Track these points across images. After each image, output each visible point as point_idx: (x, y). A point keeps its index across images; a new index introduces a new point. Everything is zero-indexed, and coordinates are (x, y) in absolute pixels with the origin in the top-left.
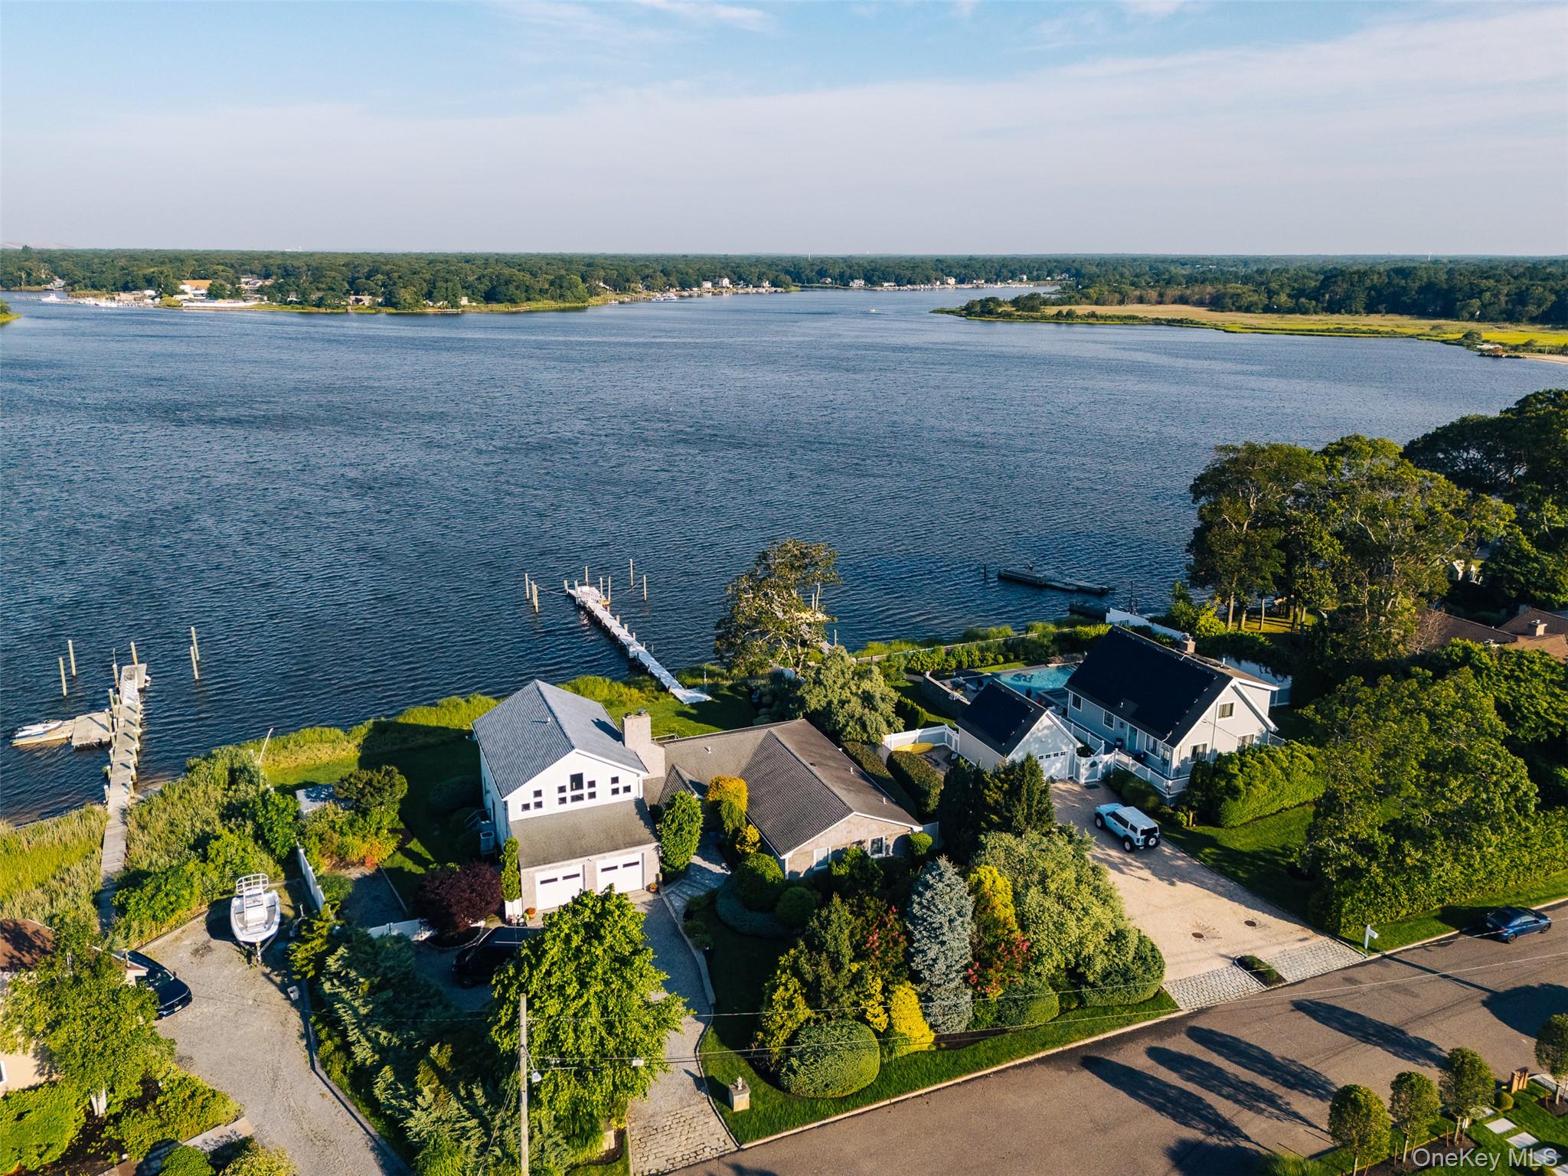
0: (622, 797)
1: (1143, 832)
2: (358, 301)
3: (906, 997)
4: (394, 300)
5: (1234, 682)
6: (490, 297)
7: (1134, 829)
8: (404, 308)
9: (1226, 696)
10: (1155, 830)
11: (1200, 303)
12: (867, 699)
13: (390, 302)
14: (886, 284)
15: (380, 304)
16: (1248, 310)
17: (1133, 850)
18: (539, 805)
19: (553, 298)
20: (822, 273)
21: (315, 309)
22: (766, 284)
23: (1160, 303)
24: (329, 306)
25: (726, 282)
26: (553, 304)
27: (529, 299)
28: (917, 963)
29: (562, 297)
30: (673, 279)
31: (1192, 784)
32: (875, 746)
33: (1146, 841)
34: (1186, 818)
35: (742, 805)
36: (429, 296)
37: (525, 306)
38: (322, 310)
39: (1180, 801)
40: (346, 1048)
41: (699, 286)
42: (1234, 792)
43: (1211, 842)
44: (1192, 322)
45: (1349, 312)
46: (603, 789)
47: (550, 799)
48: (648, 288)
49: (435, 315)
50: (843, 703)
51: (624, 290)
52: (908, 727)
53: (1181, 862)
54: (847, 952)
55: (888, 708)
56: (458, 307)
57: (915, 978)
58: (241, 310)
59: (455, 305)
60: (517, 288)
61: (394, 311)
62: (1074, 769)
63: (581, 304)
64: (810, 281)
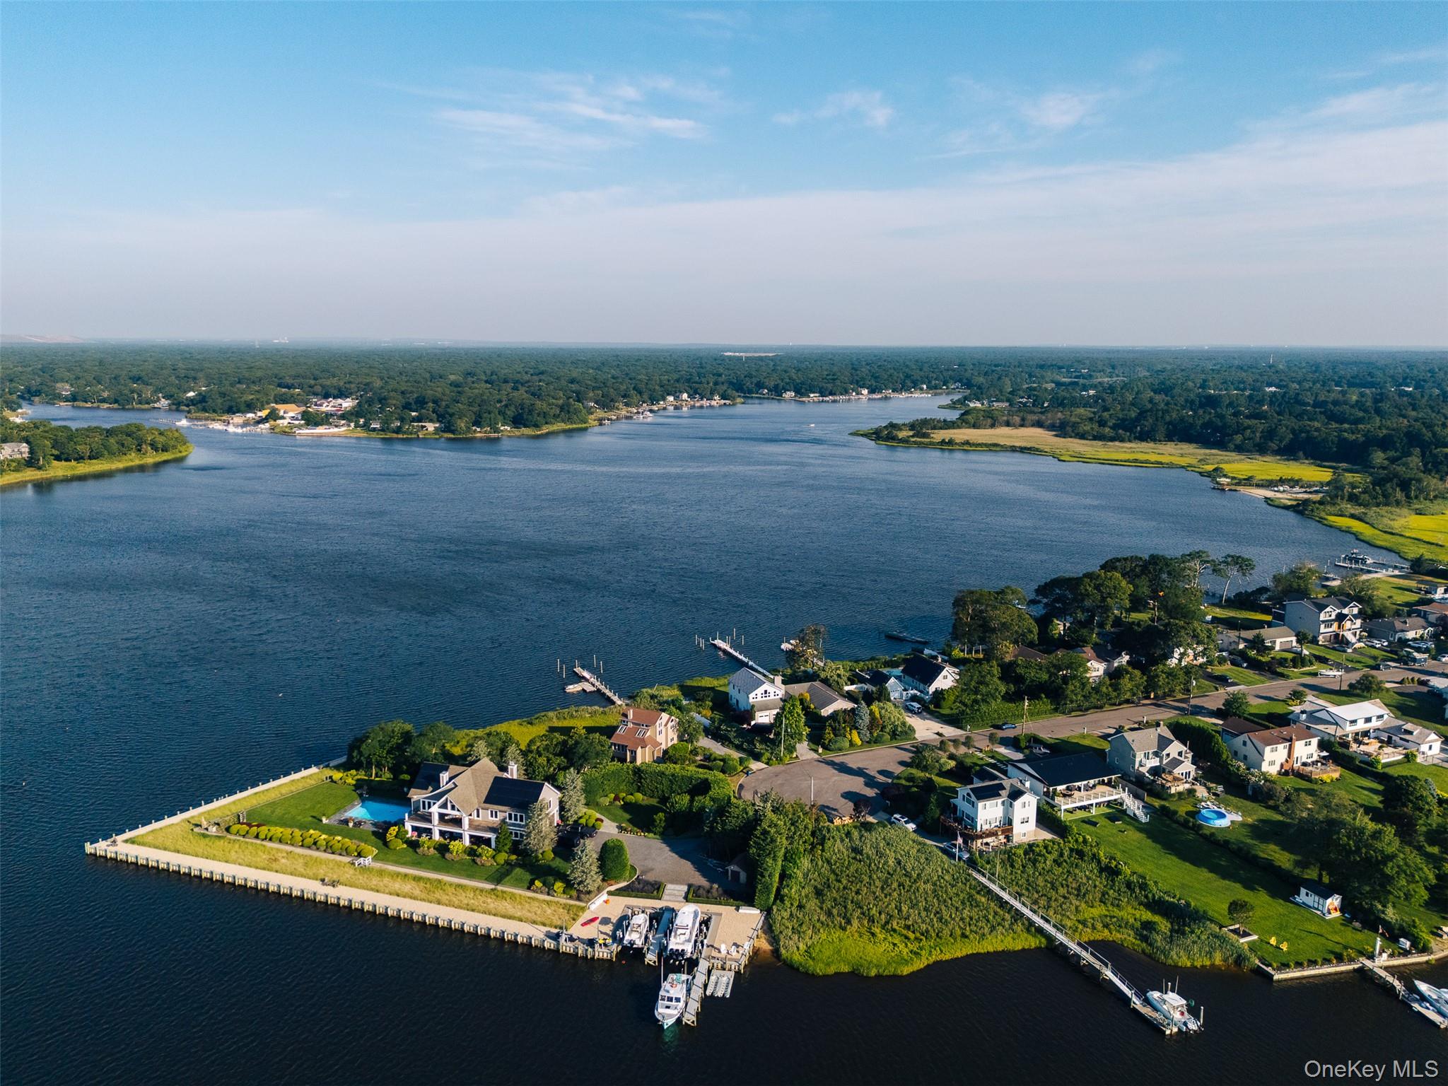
0: (777, 697)
1: (919, 709)
2: (422, 427)
3: (855, 732)
4: (453, 428)
5: (947, 668)
6: (518, 422)
7: (916, 709)
8: (460, 434)
9: (944, 673)
10: (921, 709)
11: (1051, 428)
12: (839, 676)
13: (448, 428)
14: (812, 395)
16: (1082, 436)
17: (915, 713)
18: (757, 699)
19: (563, 421)
20: (760, 386)
21: (395, 435)
22: (717, 398)
23: (1022, 426)
24: (405, 433)
25: (685, 396)
26: (564, 426)
27: (547, 424)
28: (857, 725)
29: (570, 420)
30: (645, 397)
31: (934, 697)
32: (842, 689)
34: (932, 707)
35: (808, 699)
36: (477, 423)
38: (400, 436)
39: (931, 702)
40: (732, 743)
41: (664, 399)
42: (944, 699)
43: (937, 711)
44: (1037, 450)
45: (1154, 440)
46: (772, 694)
47: (759, 696)
48: (627, 405)
49: (481, 439)
50: (831, 677)
51: (611, 410)
52: (851, 685)
53: (928, 716)
54: (842, 721)
55: (845, 679)
56: (497, 432)
57: (857, 728)
59: (496, 430)
60: (539, 415)
61: (452, 436)
62: (901, 695)
63: (584, 425)
64: (750, 392)
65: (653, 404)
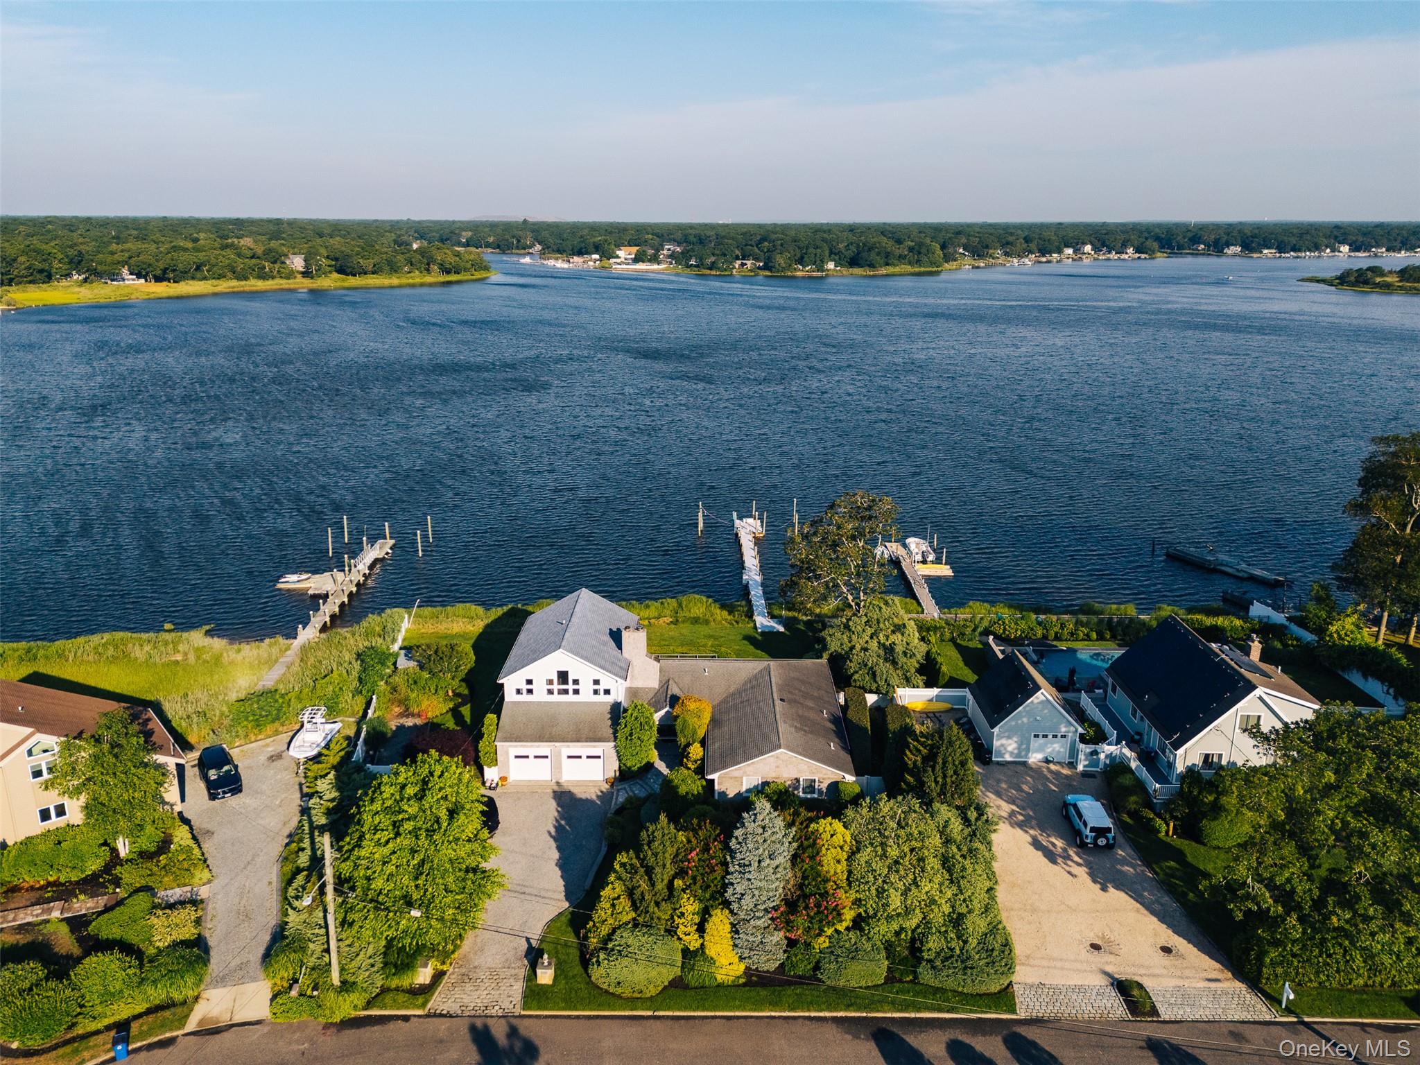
0: (602, 698)
1: (1093, 829)
2: (743, 265)
3: (720, 924)
4: (771, 264)
5: (1259, 691)
6: (854, 262)
7: (1085, 824)
8: (778, 272)
9: (1246, 705)
10: (1109, 830)
13: (768, 266)
14: (1265, 251)
15: (759, 268)
17: (1082, 846)
18: (530, 691)
19: (910, 263)
20: (1195, 240)
21: (708, 272)
22: (1131, 250)
24: (718, 269)
25: (1088, 248)
26: (909, 269)
27: (887, 264)
28: (729, 894)
29: (918, 262)
31: (1183, 791)
33: (1096, 839)
34: (1165, 829)
36: (801, 261)
37: (883, 271)
38: (713, 272)
41: (1060, 251)
43: (1179, 855)
46: (586, 688)
48: (1007, 254)
49: (803, 277)
50: (862, 650)
51: (980, 256)
52: (928, 685)
55: (910, 664)
56: (823, 271)
57: (728, 907)
58: (653, 272)
59: (820, 269)
60: (879, 254)
61: (769, 274)
62: (1073, 752)
63: (935, 269)
64: (1180, 247)
65: (1044, 255)
